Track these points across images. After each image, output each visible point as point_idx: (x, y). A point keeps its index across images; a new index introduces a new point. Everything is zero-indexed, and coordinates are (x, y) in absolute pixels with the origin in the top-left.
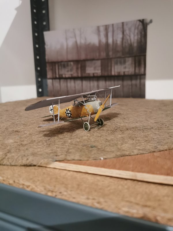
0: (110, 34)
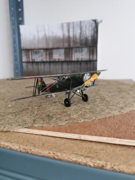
0: (71, 30)
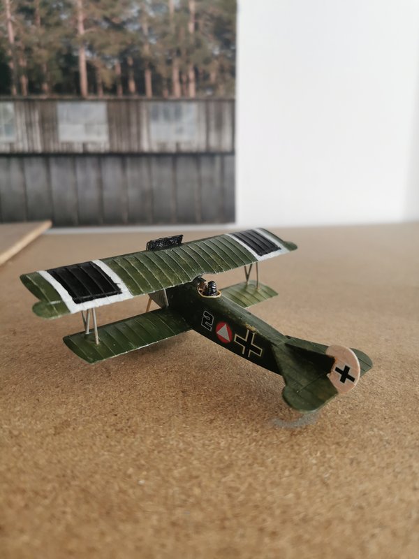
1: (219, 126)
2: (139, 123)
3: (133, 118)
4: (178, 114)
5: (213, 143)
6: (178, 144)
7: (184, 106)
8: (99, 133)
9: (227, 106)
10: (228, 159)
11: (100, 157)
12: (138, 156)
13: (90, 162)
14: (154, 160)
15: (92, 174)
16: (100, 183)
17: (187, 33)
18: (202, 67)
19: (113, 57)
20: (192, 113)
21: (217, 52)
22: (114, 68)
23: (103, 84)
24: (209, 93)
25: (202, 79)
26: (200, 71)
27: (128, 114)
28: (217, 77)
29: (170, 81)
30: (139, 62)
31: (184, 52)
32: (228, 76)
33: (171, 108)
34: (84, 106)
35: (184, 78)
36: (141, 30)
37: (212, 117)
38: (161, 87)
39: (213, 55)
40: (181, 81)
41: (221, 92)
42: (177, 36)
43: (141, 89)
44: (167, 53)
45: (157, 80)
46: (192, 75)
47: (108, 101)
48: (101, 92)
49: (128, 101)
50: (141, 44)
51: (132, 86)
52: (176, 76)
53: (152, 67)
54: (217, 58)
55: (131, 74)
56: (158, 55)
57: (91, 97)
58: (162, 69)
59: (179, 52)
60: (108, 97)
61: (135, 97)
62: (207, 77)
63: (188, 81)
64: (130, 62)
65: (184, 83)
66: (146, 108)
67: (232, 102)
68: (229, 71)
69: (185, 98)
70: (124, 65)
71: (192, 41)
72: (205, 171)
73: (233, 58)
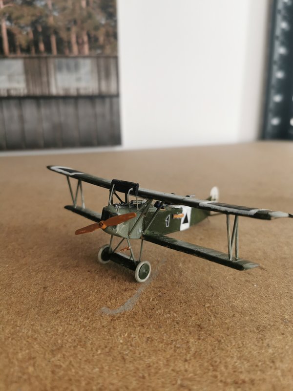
1: (108, 76)
2: (48, 74)
3: (44, 70)
4: (77, 67)
5: (104, 88)
6: (78, 90)
7: (81, 61)
8: (18, 82)
9: (112, 61)
10: (115, 100)
11: (20, 99)
12: (48, 98)
13: (13, 103)
14: (61, 101)
15: (15, 112)
16: (22, 119)
17: (81, 8)
18: (93, 33)
19: (27, 25)
20: (87, 66)
21: (103, 22)
22: (28, 34)
23: (20, 46)
24: (99, 51)
25: (93, 41)
26: (92, 35)
27: (40, 67)
28: (104, 40)
29: (69, 43)
30: (46, 29)
31: (79, 22)
32: (112, 39)
33: (72, 62)
34: (7, 62)
35: (80, 41)
36: (46, 5)
37: (102, 69)
38: (63, 47)
39: (100, 24)
40: (78, 43)
41: (108, 51)
42: (74, 10)
43: (48, 49)
44: (67, 23)
45: (60, 42)
46: (86, 38)
47: (25, 58)
48: (19, 51)
49: (39, 58)
50: (47, 16)
51: (42, 47)
52: (74, 40)
53: (56, 33)
54: (103, 26)
55: (41, 38)
56: (60, 24)
57: (12, 55)
58: (63, 35)
59: (75, 22)
60: (24, 55)
61: (45, 55)
62: (96, 39)
63: (83, 43)
64: (40, 29)
65: (80, 44)
66: (52, 63)
67: (116, 58)
68: (113, 35)
69: (81, 55)
70: (35, 32)
71: (85, 13)
72: (99, 109)
73: (115, 27)
